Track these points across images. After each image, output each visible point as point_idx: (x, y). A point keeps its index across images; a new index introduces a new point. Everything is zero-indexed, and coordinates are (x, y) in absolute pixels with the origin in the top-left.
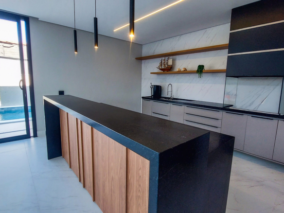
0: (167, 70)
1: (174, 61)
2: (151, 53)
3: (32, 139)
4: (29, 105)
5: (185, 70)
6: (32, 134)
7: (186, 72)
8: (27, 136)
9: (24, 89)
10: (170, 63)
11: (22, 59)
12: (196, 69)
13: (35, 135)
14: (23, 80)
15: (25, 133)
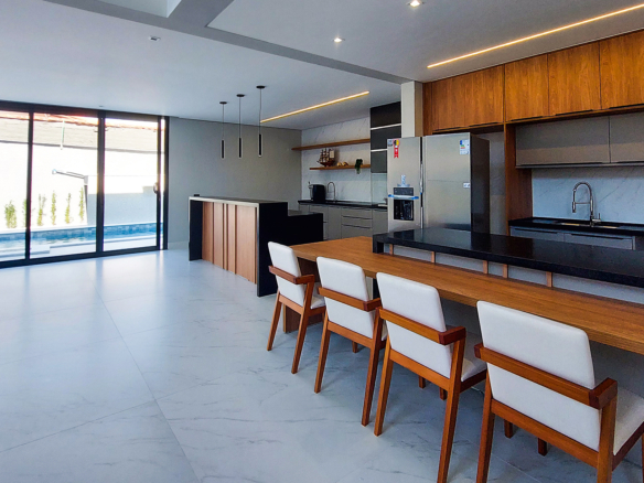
0: (330, 164)
1: (336, 153)
2: (312, 143)
3: (162, 252)
4: (162, 221)
5: (346, 164)
6: (161, 247)
7: (347, 166)
8: (156, 248)
9: (158, 193)
10: (332, 156)
11: (159, 153)
12: (354, 162)
13: (165, 248)
14: (158, 184)
15: (155, 244)
